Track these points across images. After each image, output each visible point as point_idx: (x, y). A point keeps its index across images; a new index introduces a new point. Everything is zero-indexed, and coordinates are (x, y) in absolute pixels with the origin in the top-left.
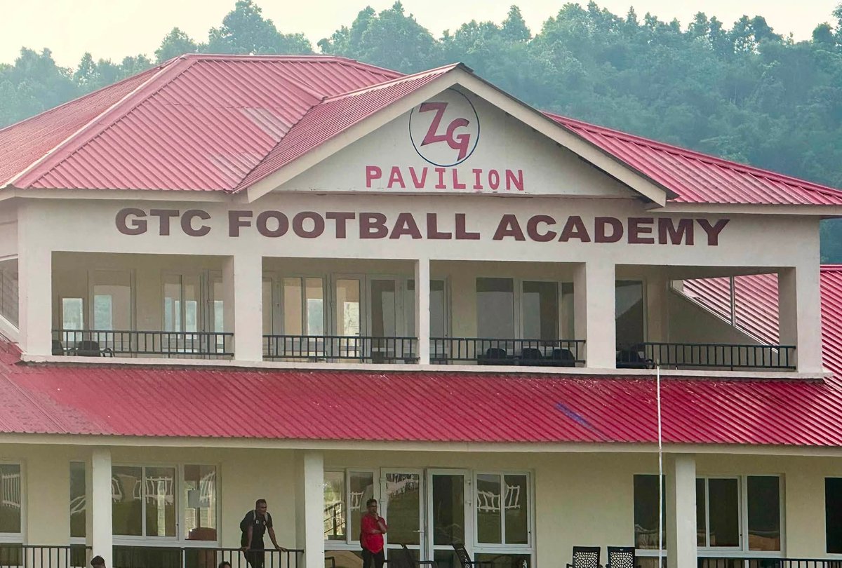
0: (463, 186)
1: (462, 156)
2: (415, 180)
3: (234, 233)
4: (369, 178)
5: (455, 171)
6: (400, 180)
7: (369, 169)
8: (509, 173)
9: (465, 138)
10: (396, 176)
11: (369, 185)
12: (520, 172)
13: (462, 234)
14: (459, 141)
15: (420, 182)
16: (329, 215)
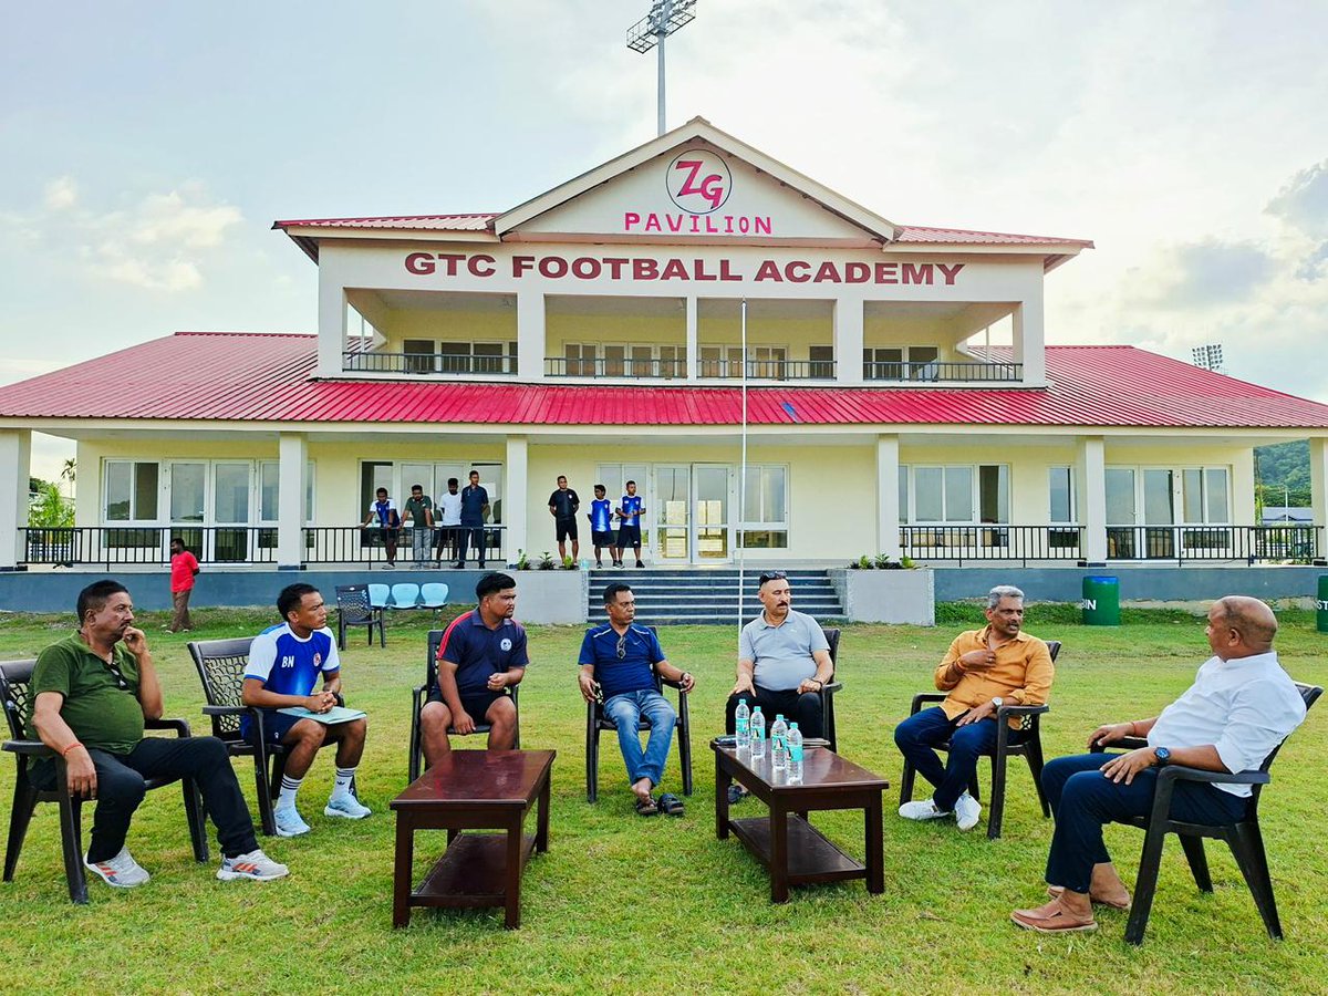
0: (716, 230)
1: (716, 204)
2: (671, 225)
3: (517, 273)
4: (628, 222)
5: (708, 218)
6: (657, 224)
7: (628, 215)
8: (758, 220)
9: (719, 191)
10: (653, 222)
11: (627, 228)
12: (768, 219)
13: (725, 275)
14: (713, 193)
15: (675, 226)
16: (605, 261)
